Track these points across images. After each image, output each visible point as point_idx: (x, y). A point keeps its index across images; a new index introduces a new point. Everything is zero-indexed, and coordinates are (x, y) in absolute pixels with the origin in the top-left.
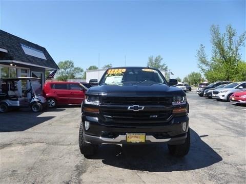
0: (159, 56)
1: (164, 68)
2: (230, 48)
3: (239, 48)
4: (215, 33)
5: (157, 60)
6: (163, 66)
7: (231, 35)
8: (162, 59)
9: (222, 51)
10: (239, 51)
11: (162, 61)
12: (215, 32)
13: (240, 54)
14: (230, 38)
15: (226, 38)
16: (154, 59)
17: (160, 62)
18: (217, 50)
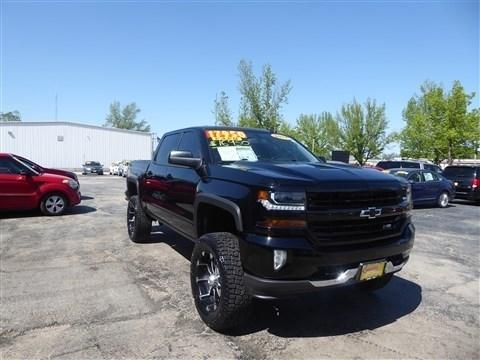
0: (133, 105)
1: (143, 128)
2: (267, 104)
3: (280, 104)
4: (246, 75)
5: (127, 112)
6: (141, 125)
7: (270, 82)
8: (138, 111)
9: (256, 107)
10: (279, 111)
11: (138, 115)
12: (246, 73)
13: (280, 114)
14: (268, 86)
15: (263, 85)
16: (122, 109)
17: (134, 117)
18: (249, 105)
